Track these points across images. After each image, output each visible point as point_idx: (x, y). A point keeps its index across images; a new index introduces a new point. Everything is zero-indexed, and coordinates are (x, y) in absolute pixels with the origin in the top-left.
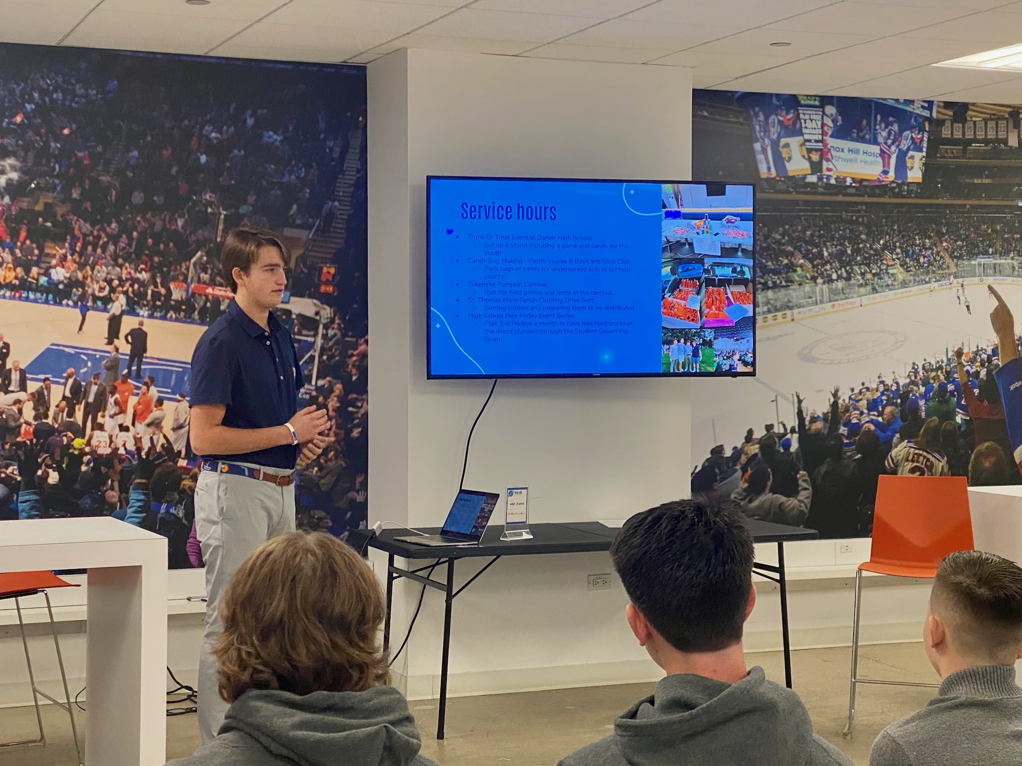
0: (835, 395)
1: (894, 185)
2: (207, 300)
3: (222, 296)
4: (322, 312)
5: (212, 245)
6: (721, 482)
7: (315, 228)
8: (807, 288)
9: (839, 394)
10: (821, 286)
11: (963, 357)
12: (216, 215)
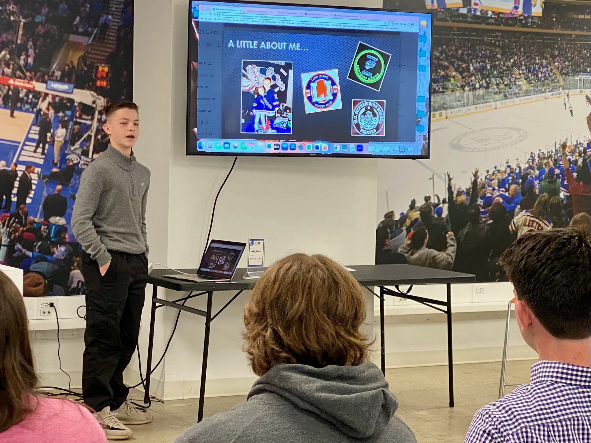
0: (475, 175)
1: (522, 18)
2: (9, 89)
3: (20, 86)
4: (98, 102)
5: (14, 46)
6: (391, 239)
7: (93, 35)
8: (458, 94)
9: (478, 174)
10: (468, 93)
11: (567, 149)
12: (18, 22)
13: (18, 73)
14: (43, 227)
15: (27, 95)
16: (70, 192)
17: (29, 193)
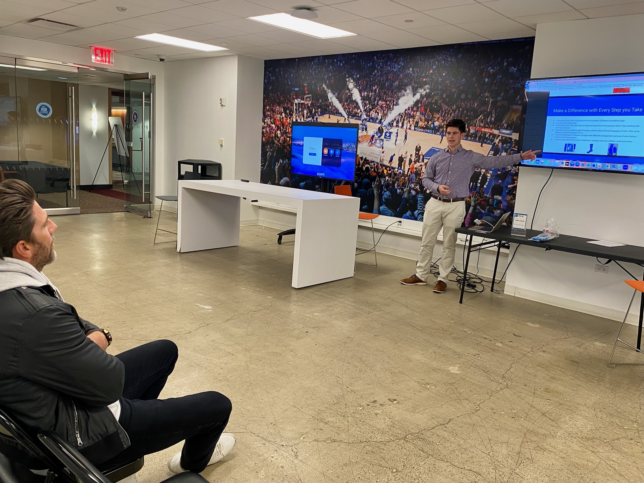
2: (482, 133)
3: (487, 132)
5: (486, 113)
12: (488, 101)
13: (487, 125)
14: (490, 200)
15: (490, 136)
16: (505, 184)
17: (486, 183)
